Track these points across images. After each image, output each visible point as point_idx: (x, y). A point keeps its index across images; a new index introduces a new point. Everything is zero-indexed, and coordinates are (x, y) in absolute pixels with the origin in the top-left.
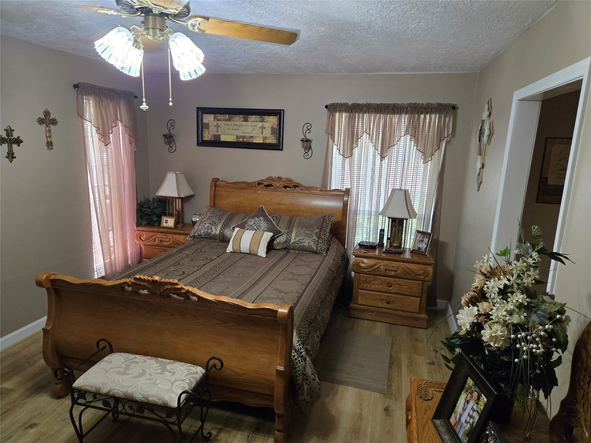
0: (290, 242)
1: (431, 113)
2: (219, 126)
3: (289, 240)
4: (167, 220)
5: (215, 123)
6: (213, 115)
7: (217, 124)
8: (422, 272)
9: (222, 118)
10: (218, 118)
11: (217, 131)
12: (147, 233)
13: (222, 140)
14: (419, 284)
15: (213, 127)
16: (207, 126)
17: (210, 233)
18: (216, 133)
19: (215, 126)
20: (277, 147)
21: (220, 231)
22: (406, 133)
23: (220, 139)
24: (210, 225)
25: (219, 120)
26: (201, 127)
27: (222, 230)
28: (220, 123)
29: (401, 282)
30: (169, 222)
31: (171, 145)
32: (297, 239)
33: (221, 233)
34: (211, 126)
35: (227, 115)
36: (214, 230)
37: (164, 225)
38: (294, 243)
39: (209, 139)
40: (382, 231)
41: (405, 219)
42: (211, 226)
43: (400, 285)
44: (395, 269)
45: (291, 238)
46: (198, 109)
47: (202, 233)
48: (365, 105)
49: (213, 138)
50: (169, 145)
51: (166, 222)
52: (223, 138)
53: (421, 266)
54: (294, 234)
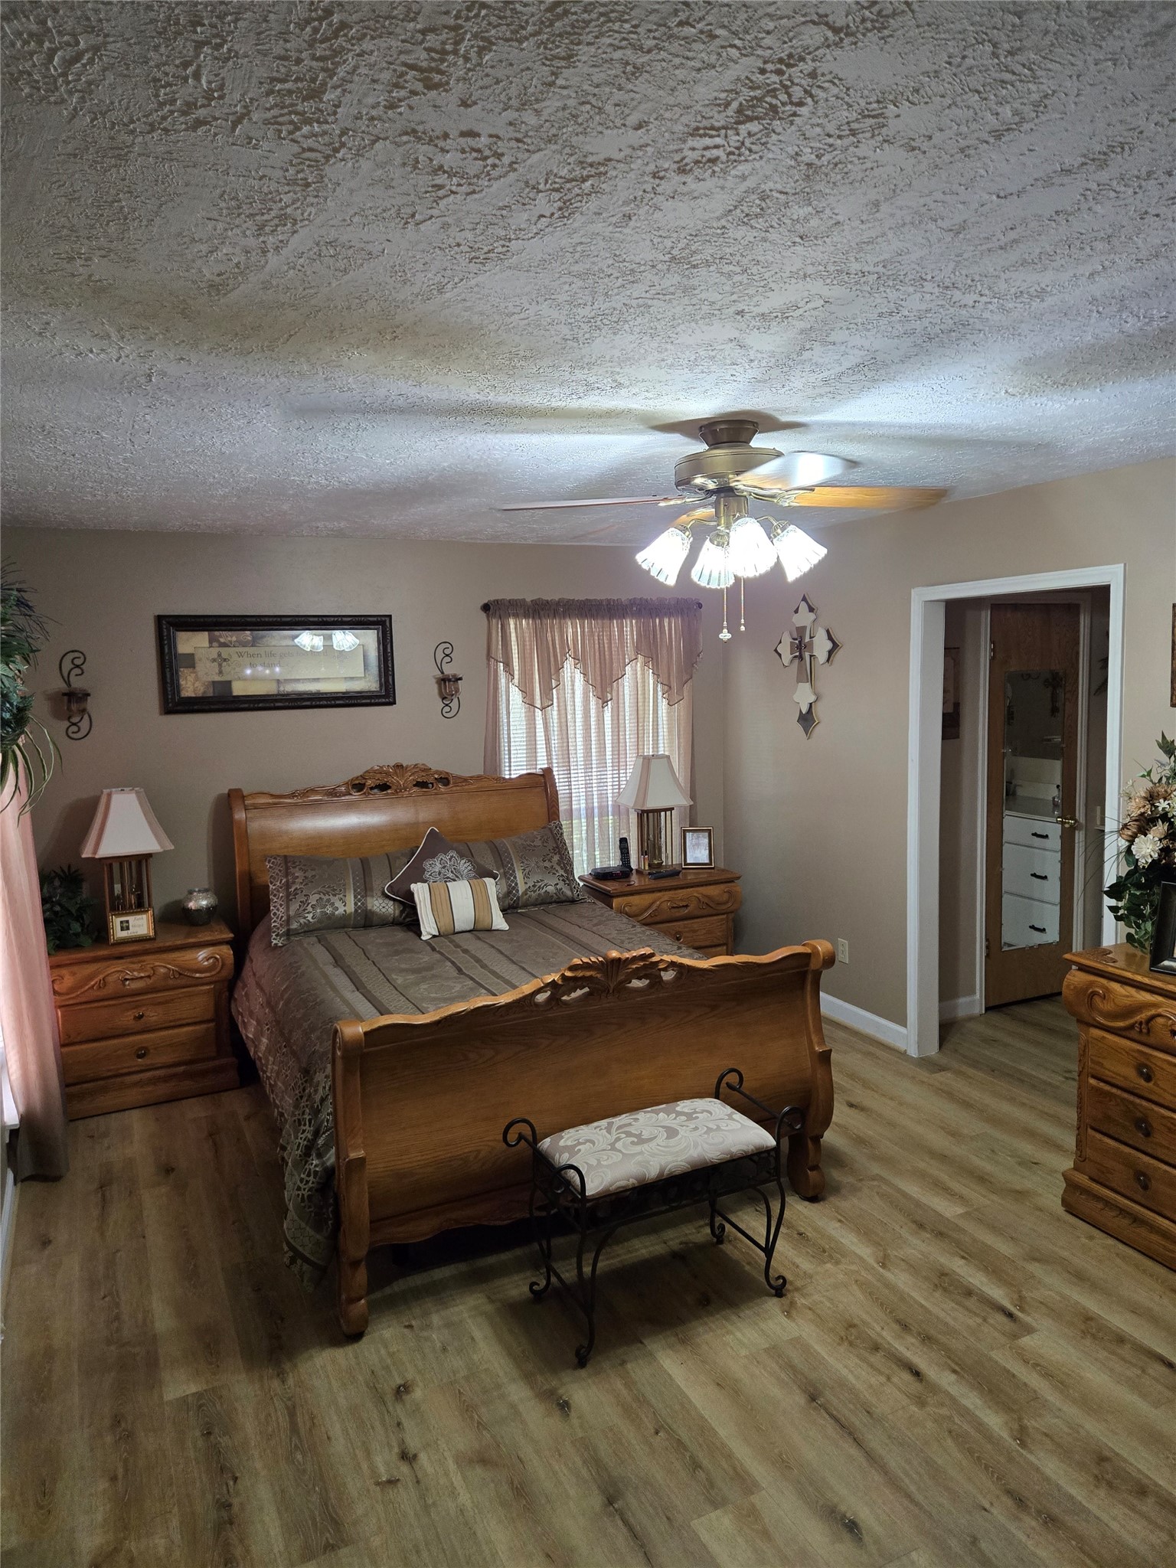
0: (518, 891)
1: (670, 615)
2: (225, 660)
3: (514, 888)
4: (127, 922)
5: (214, 652)
6: (206, 633)
7: (219, 655)
8: (725, 897)
9: (234, 639)
10: (222, 640)
11: (221, 672)
12: (75, 969)
13: (235, 694)
14: (722, 920)
15: (208, 664)
16: (190, 661)
17: (333, 914)
18: (217, 678)
19: (214, 660)
20: (385, 695)
21: (356, 904)
22: (638, 650)
23: (231, 692)
24: (322, 896)
25: (224, 645)
26: (169, 664)
27: (359, 900)
28: (225, 652)
29: (695, 926)
30: (134, 926)
31: (75, 720)
32: (531, 884)
33: (359, 907)
34: (200, 660)
35: (248, 633)
36: (338, 904)
37: (120, 934)
38: (525, 893)
39: (200, 694)
40: (623, 842)
41: (665, 810)
42: (327, 897)
43: (694, 931)
44: (684, 904)
45: (516, 884)
46: (160, 619)
47: (310, 918)
48: (558, 603)
49: (211, 690)
50: (69, 718)
51: (125, 927)
52: (238, 689)
53: (722, 886)
54: (519, 875)
